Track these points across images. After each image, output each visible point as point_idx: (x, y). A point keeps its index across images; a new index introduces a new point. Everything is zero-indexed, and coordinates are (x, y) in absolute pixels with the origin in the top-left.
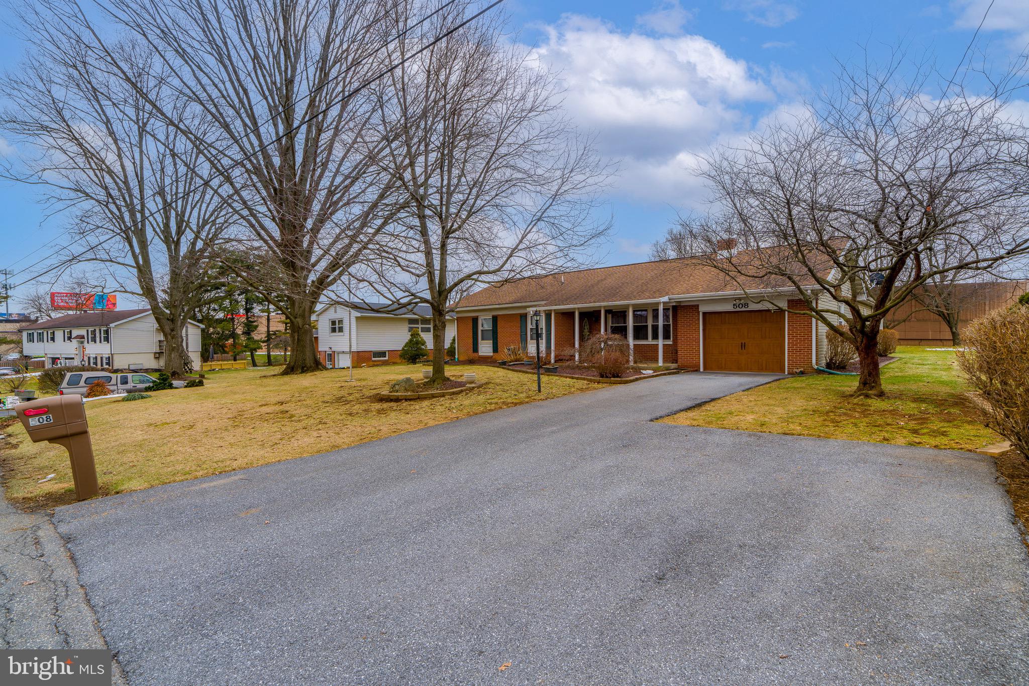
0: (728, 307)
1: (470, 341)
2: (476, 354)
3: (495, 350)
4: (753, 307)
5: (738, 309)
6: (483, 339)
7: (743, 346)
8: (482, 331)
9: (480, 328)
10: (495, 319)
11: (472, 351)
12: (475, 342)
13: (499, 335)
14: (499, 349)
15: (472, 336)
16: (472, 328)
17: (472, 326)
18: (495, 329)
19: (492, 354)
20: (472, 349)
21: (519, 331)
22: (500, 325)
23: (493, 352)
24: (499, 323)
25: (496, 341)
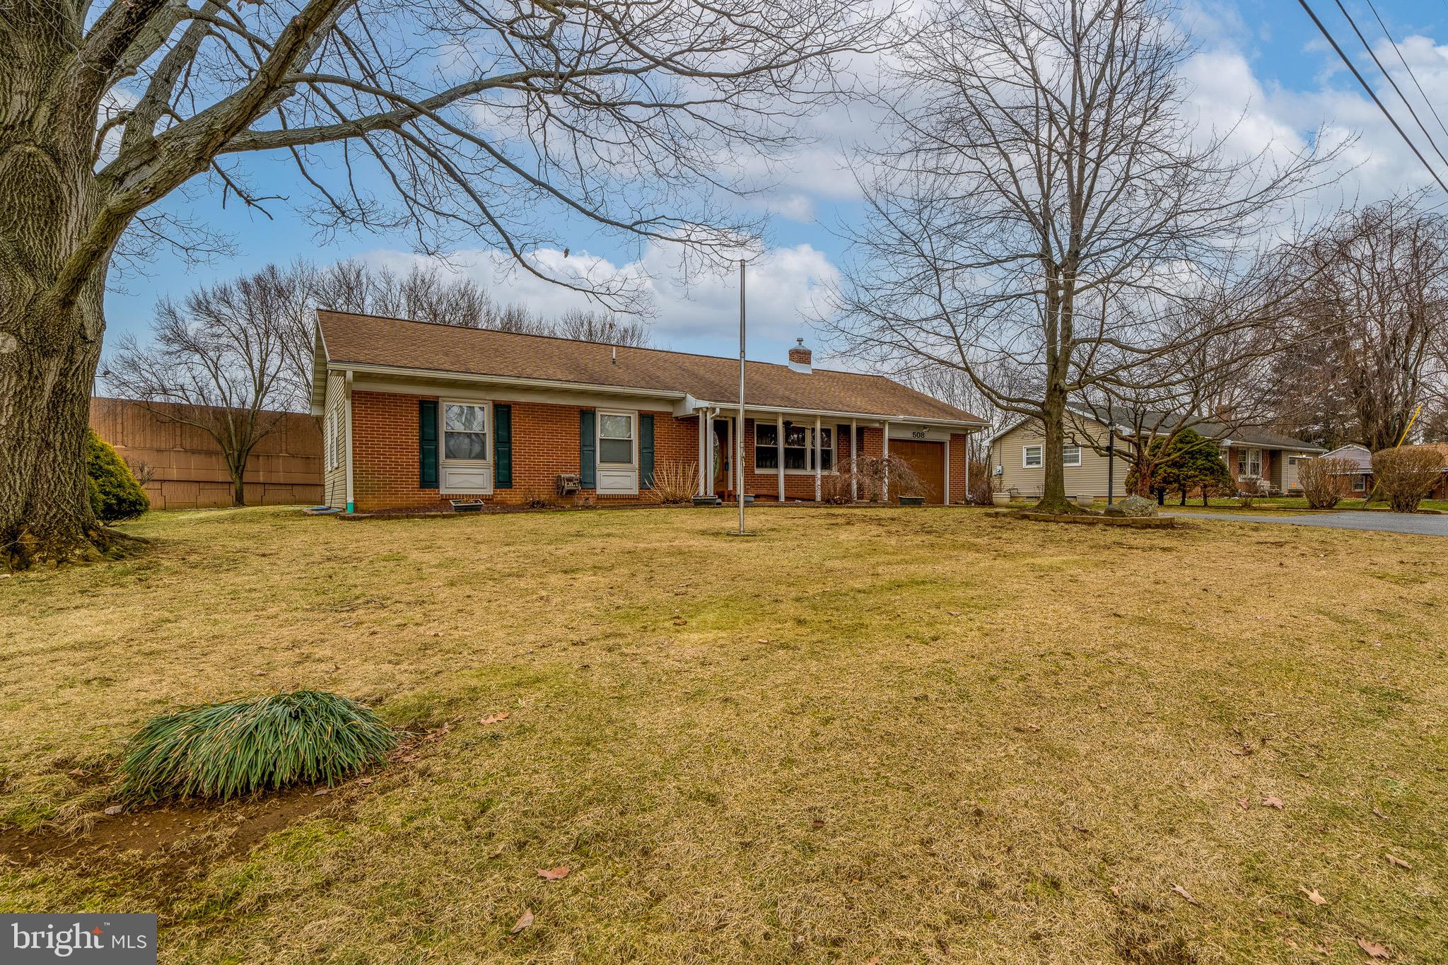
0: (909, 436)
1: (411, 459)
2: (429, 494)
3: (503, 480)
4: (928, 436)
5: (916, 439)
6: (451, 456)
8: (450, 434)
9: (443, 427)
10: (502, 413)
11: (416, 485)
12: (426, 461)
13: (515, 448)
14: (516, 480)
15: (416, 446)
16: (416, 426)
17: (416, 419)
18: (505, 434)
19: (489, 491)
20: (417, 478)
21: (575, 443)
22: (518, 423)
23: (496, 487)
24: (515, 421)
25: (506, 461)
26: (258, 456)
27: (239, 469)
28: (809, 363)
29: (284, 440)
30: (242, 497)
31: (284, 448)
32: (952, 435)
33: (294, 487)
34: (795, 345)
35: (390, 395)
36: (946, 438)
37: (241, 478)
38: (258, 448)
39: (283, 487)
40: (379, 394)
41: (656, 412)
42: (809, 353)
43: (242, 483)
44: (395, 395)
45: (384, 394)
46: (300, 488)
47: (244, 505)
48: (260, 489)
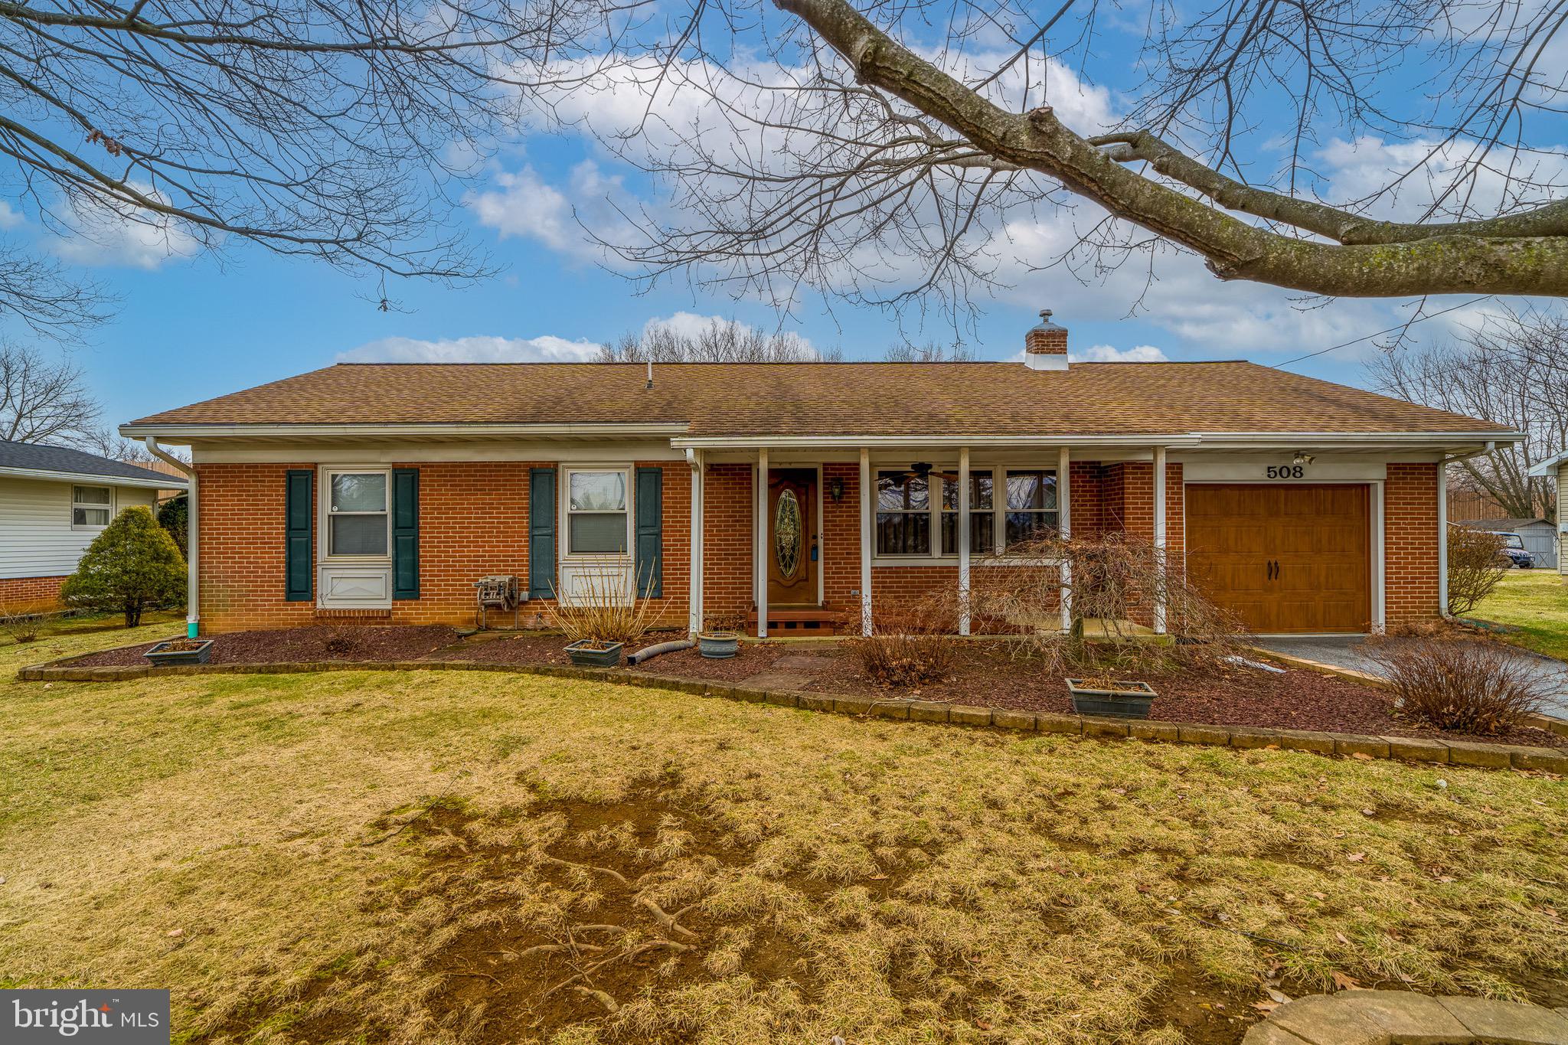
0: (1255, 474)
1: (275, 558)
2: (300, 611)
3: (407, 586)
4: (1316, 474)
5: (1278, 480)
6: (334, 550)
7: (1273, 570)
8: (334, 519)
9: (325, 508)
10: (407, 479)
11: (282, 596)
12: (294, 561)
13: (425, 537)
14: (426, 587)
15: (282, 538)
16: (282, 509)
17: (282, 499)
18: (409, 514)
19: (387, 604)
20: (282, 586)
21: (521, 524)
22: (429, 499)
23: (395, 598)
24: (425, 491)
25: (409, 557)
28: (1064, 351)
32: (1394, 469)
34: (1038, 323)
35: (250, 466)
36: (1375, 474)
40: (234, 466)
41: (666, 463)
42: (1063, 334)
44: (255, 466)
45: (240, 466)
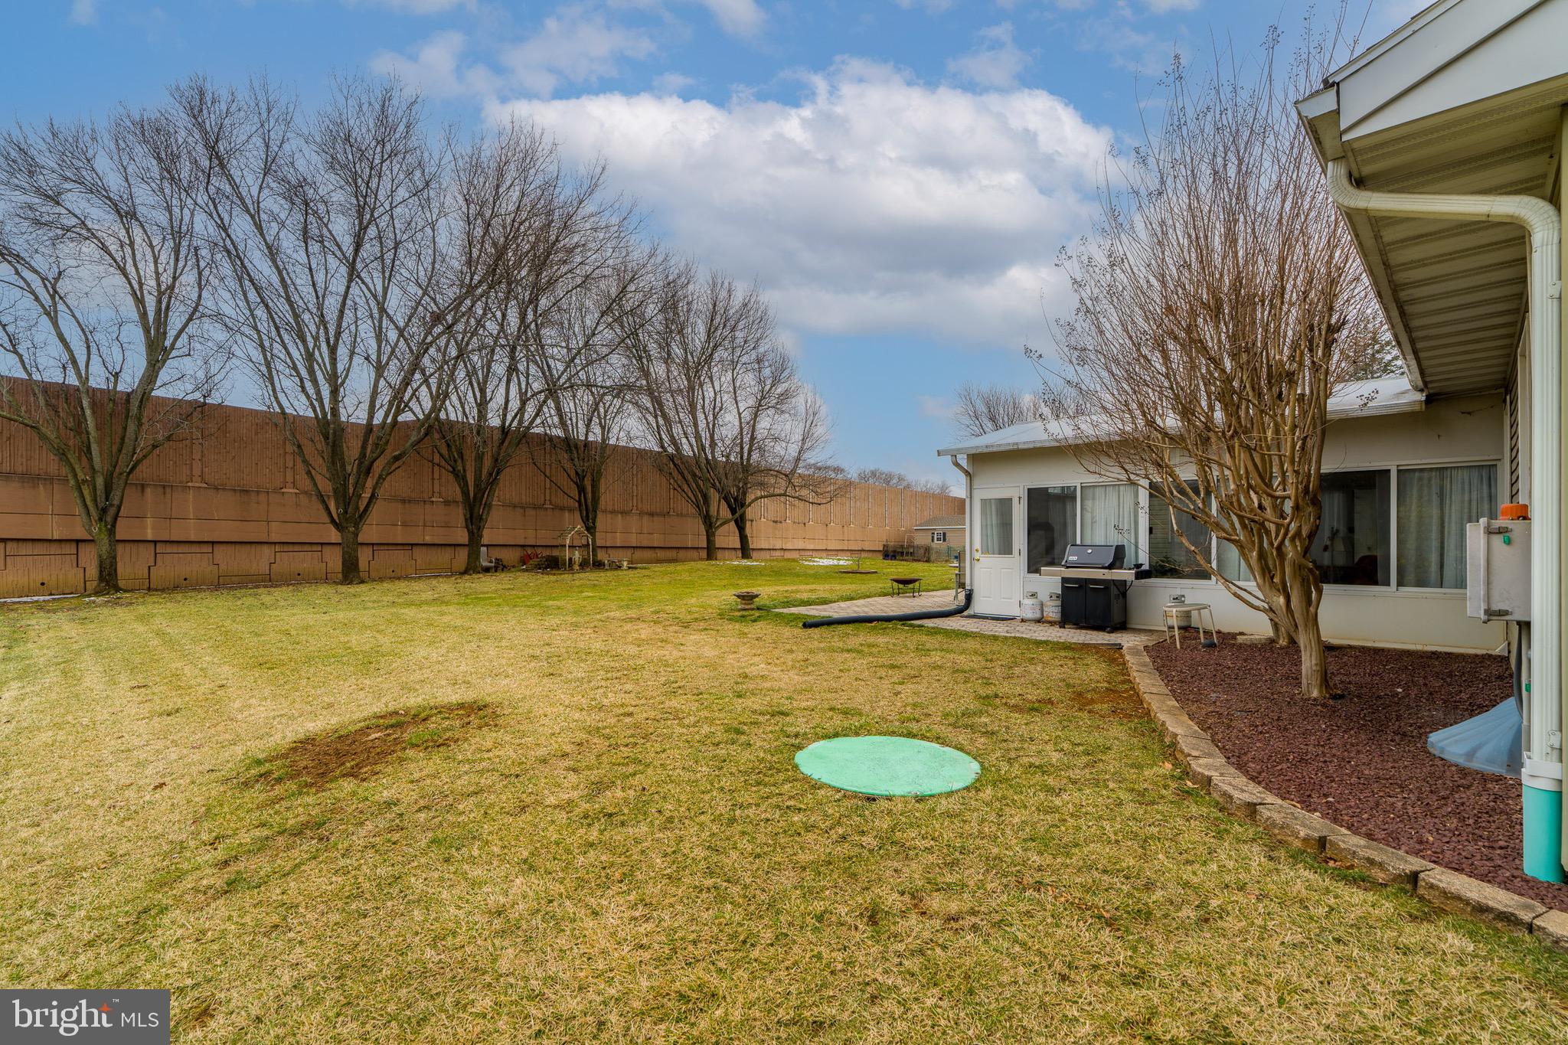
26: (143, 487)
27: (107, 514)
29: (197, 456)
30: (113, 573)
31: (197, 471)
33: (216, 547)
37: (112, 532)
38: (144, 471)
39: (195, 548)
43: (114, 542)
46: (230, 549)
47: (117, 589)
48: (146, 552)
